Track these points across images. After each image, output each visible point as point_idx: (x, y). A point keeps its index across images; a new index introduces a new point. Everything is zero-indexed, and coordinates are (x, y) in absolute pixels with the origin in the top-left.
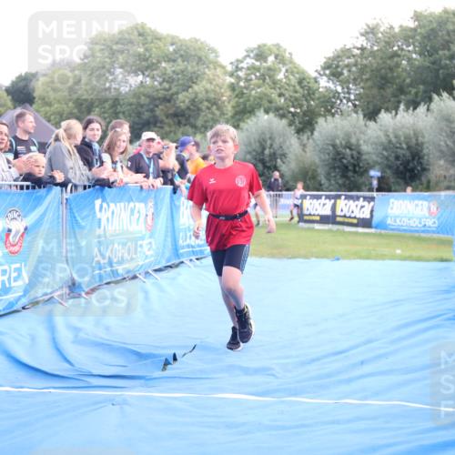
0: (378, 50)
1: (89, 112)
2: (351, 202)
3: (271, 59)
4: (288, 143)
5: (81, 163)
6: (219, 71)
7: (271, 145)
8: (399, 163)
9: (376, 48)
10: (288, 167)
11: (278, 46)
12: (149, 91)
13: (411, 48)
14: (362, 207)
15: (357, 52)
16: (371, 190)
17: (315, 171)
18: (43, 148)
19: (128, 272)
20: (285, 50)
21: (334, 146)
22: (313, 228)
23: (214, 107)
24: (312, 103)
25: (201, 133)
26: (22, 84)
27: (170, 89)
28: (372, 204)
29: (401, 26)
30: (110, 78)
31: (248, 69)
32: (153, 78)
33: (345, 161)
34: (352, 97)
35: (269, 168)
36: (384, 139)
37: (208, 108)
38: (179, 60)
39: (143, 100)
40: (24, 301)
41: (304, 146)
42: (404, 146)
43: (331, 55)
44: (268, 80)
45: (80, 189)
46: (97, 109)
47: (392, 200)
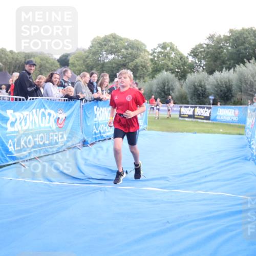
0: (214, 45)
1: (92, 70)
2: (201, 109)
3: (168, 49)
4: (175, 84)
5: (89, 90)
6: (146, 54)
7: (168, 85)
8: (222, 93)
9: (213, 44)
10: (175, 94)
11: (171, 43)
12: (116, 61)
13: (228, 45)
14: (206, 111)
15: (205, 46)
16: (210, 104)
17: (186, 96)
18: (73, 84)
19: (108, 136)
20: (174, 45)
21: (194, 86)
22: (185, 120)
23: (144, 69)
24: (185, 67)
25: (138, 79)
26: (64, 58)
27: (125, 61)
28: (210, 110)
29: (224, 35)
30: (101, 56)
31: (159, 52)
32: (118, 56)
33: (199, 92)
34: (202, 65)
35: (166, 94)
36: (216, 83)
37: (142, 69)
38: (130, 49)
39: (114, 65)
40: (64, 148)
41: (182, 85)
42: (224, 86)
43: (194, 47)
44: (167, 57)
45: (88, 102)
46: (95, 69)
47: (219, 109)
